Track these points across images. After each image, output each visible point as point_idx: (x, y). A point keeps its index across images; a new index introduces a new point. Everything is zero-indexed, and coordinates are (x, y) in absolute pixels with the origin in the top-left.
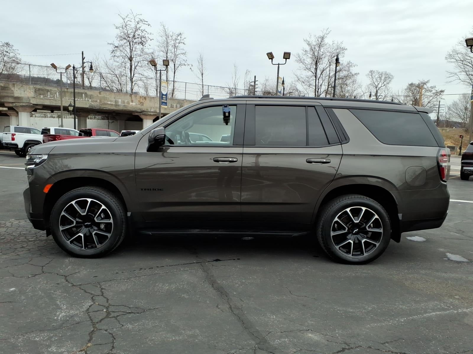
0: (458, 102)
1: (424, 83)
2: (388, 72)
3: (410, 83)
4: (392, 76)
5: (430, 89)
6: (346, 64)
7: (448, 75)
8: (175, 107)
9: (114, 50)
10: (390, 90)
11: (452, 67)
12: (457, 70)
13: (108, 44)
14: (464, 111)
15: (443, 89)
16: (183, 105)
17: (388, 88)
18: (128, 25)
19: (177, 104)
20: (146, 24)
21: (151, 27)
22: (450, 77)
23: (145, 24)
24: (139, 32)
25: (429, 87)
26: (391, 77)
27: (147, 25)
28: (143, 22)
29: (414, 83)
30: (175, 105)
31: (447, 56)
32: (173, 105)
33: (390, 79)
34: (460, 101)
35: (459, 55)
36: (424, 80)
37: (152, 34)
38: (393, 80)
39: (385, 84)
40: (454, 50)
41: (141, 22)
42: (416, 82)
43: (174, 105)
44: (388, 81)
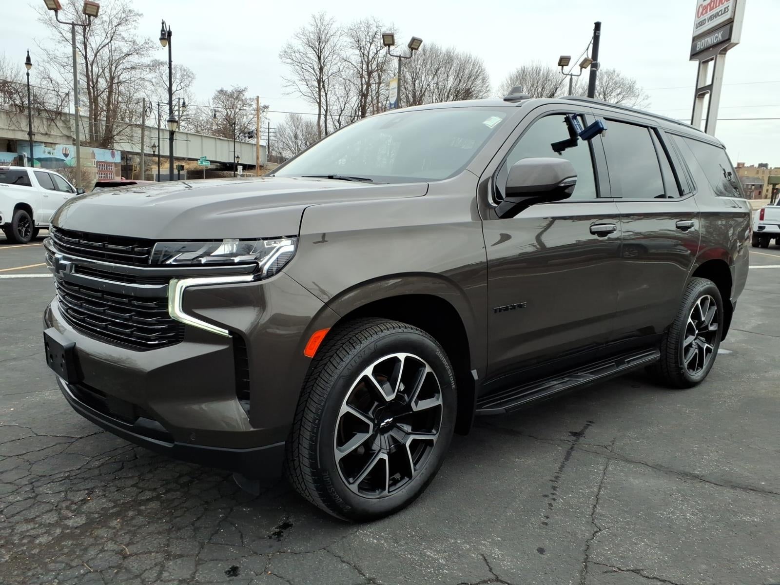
0: (285, 125)
1: (239, 92)
2: (185, 66)
3: (219, 89)
4: (192, 74)
5: (248, 101)
6: (142, 42)
7: (285, 83)
10: (193, 97)
11: (288, 71)
12: (296, 78)
14: (293, 139)
15: (267, 105)
17: (190, 95)
22: (287, 86)
25: (247, 98)
26: (190, 75)
29: (225, 89)
31: (281, 53)
33: (190, 79)
34: (287, 124)
35: (296, 53)
36: (239, 86)
38: (194, 81)
39: (183, 87)
40: (290, 45)
42: (229, 89)
44: (187, 82)
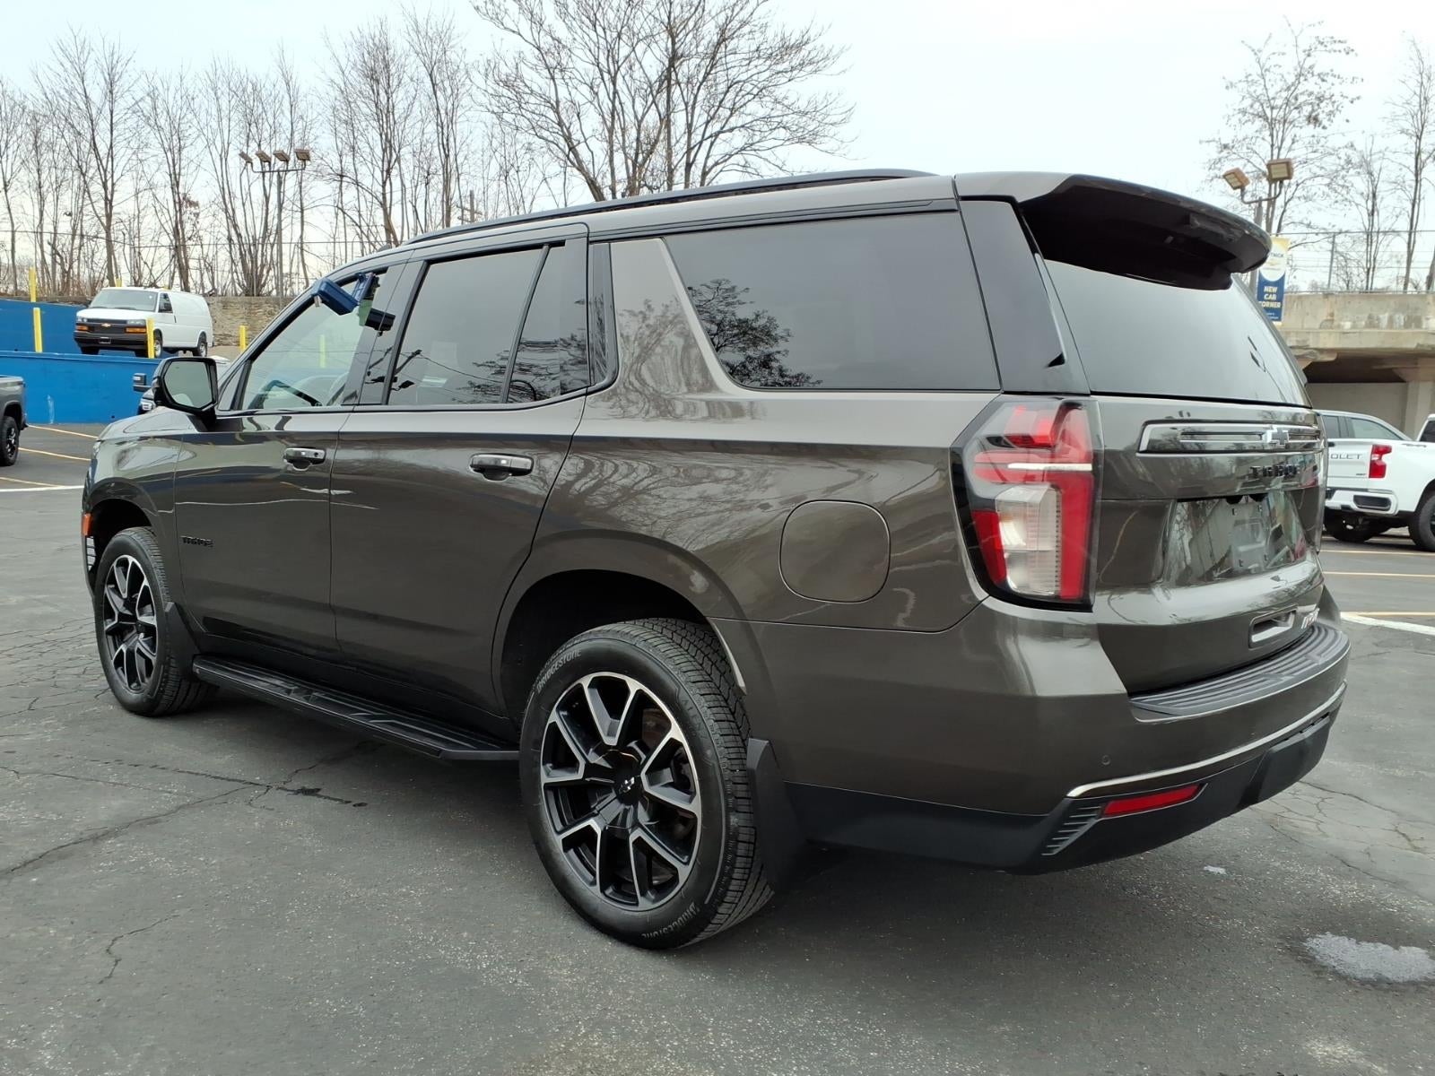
8: (1384, 322)
9: (1220, 160)
13: (1201, 142)
16: (1419, 314)
18: (1272, 69)
19: (1396, 311)
20: (1340, 51)
21: (1356, 55)
23: (1335, 51)
24: (1311, 85)
27: (1343, 53)
28: (1329, 48)
30: (1384, 318)
32: (1378, 319)
37: (1359, 80)
41: (1320, 47)
43: (1381, 316)
